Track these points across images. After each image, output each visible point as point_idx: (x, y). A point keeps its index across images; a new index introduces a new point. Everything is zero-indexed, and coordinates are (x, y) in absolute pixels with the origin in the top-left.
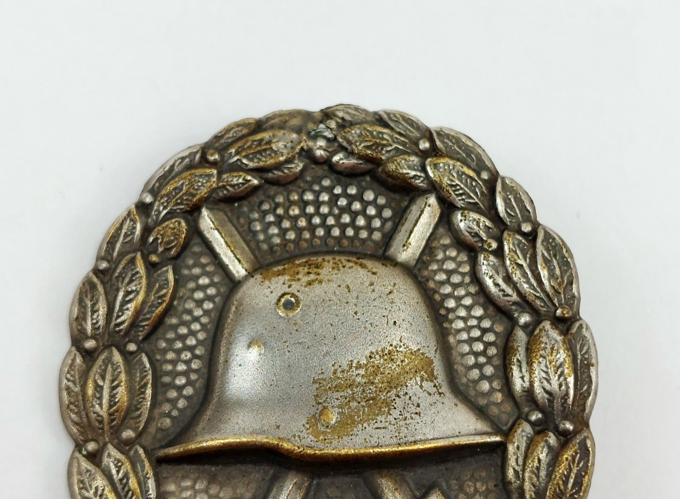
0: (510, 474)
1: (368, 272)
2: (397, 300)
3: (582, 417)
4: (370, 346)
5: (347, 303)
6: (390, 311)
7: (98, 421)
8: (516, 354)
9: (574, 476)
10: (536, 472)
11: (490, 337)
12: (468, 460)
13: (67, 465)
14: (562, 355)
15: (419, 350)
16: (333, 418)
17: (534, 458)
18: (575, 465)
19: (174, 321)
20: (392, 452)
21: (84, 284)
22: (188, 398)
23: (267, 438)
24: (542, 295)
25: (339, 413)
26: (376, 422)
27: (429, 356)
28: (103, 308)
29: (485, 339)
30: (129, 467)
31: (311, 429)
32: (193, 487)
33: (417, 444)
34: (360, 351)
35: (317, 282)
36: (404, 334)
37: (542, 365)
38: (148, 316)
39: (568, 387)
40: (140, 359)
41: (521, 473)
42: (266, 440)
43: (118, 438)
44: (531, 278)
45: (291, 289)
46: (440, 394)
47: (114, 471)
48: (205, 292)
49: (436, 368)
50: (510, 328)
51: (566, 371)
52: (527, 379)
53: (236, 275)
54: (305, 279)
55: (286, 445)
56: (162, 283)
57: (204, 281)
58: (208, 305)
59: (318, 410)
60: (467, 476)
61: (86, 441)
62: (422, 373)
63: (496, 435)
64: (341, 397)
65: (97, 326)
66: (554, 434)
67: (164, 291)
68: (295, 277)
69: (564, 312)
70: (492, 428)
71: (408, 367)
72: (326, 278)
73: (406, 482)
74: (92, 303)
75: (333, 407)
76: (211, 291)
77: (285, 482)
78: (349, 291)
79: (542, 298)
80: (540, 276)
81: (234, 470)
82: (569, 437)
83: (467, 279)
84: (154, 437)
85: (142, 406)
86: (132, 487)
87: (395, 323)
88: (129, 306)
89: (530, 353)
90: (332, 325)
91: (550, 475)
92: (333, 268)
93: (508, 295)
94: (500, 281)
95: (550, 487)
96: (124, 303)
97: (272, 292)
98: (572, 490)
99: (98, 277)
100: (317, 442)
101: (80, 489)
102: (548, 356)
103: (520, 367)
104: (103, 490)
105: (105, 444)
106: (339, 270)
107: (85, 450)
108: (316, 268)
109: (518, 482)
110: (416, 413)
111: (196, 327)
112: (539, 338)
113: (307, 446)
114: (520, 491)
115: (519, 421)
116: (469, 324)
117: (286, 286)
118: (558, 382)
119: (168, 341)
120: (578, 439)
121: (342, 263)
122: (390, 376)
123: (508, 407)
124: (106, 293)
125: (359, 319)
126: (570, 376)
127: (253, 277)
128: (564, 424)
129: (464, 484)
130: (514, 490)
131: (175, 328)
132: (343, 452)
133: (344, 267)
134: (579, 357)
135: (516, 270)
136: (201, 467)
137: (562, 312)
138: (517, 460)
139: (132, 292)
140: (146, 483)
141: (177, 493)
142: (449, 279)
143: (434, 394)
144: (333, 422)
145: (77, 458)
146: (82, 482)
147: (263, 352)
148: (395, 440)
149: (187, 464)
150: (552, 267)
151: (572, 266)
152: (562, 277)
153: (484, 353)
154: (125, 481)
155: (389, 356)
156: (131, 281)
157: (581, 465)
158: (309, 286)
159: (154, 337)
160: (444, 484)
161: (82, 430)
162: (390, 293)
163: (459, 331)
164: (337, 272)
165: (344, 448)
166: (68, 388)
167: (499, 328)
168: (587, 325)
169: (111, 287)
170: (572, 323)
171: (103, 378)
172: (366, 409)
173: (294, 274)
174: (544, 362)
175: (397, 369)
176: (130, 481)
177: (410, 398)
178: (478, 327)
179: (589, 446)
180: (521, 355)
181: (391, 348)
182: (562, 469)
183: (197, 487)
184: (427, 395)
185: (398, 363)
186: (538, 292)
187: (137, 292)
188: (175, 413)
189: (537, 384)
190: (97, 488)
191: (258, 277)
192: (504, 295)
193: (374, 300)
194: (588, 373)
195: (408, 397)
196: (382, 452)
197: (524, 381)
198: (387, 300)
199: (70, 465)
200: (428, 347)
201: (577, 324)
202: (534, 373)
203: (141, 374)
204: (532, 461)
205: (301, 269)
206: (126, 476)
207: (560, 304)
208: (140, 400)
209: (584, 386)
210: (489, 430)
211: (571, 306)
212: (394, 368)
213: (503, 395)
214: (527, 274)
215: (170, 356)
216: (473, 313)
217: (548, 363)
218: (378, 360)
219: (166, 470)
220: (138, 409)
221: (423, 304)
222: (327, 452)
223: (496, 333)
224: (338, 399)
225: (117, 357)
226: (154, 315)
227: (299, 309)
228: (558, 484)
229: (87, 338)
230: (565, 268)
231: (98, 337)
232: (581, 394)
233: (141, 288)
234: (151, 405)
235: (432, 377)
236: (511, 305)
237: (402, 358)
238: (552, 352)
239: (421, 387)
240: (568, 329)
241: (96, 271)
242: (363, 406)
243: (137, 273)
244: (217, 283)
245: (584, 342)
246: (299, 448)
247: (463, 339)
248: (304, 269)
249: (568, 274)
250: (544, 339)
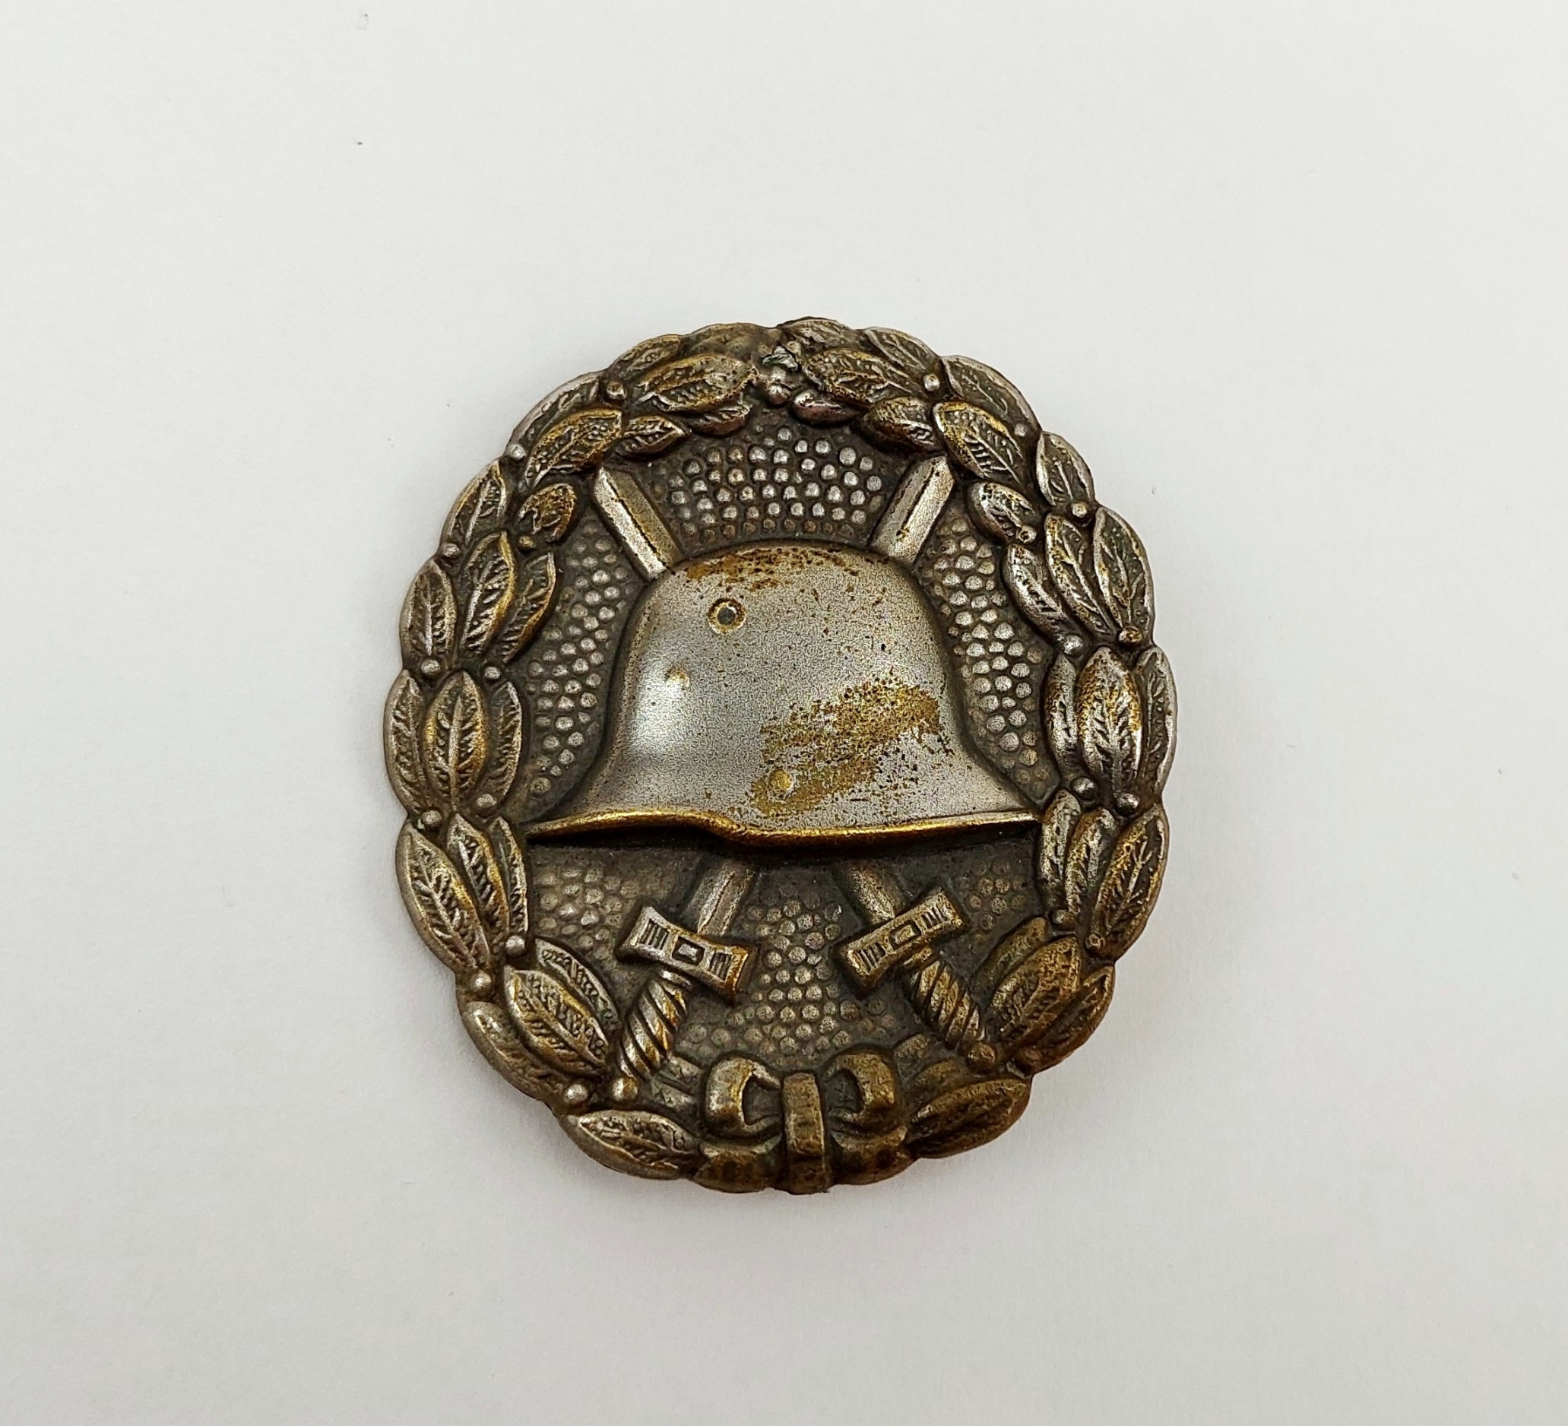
0: (1046, 867)
1: (846, 570)
2: (887, 614)
3: (1152, 788)
4: (846, 679)
5: (813, 616)
6: (877, 629)
7: (441, 780)
8: (1059, 695)
9: (1137, 874)
10: (1083, 866)
11: (1022, 670)
12: (985, 847)
13: (395, 844)
14: (1126, 698)
15: (918, 686)
16: (790, 784)
17: (1081, 847)
18: (1140, 857)
19: (556, 635)
20: (876, 834)
21: (421, 577)
22: (574, 749)
23: (692, 811)
24: (1099, 610)
25: (798, 777)
26: (853, 791)
27: (933, 697)
28: (450, 614)
29: (1015, 673)
30: (487, 849)
31: (757, 800)
32: (581, 880)
33: (912, 824)
34: (831, 687)
35: (769, 584)
36: (896, 663)
37: (1096, 712)
38: (516, 628)
39: (1133, 745)
40: (505, 690)
41: (1061, 867)
42: (690, 814)
43: (470, 806)
44: (1084, 585)
45: (730, 594)
46: (947, 751)
47: (465, 855)
48: (602, 594)
49: (942, 714)
50: (1051, 658)
51: (1131, 721)
52: (1073, 732)
53: (649, 570)
54: (753, 579)
55: (720, 822)
56: (539, 578)
57: (600, 577)
58: (606, 614)
59: (767, 771)
60: (983, 870)
61: (424, 809)
62: (922, 720)
63: (1027, 812)
64: (802, 753)
65: (440, 640)
66: (1111, 813)
67: (542, 591)
68: (736, 577)
69: (1131, 636)
70: (1022, 802)
71: (901, 712)
72: (783, 579)
73: (895, 878)
74: (434, 606)
75: (789, 767)
76: (612, 593)
77: (717, 875)
78: (816, 599)
79: (1100, 615)
80: (1097, 583)
81: (642, 856)
82: (1132, 816)
83: (991, 585)
84: (525, 807)
85: (506, 760)
86: (491, 880)
87: (883, 647)
88: (489, 611)
89: (1080, 695)
90: (790, 648)
91: (1102, 871)
92: (793, 564)
93: (1050, 609)
94: (1039, 589)
95: (1102, 888)
96: (482, 607)
97: (702, 598)
98: (1133, 893)
99: (442, 568)
100: (765, 818)
101: (414, 879)
102: (1106, 699)
104: (449, 882)
105: (452, 815)
106: (802, 567)
107: (422, 822)
108: (767, 563)
109: (1057, 880)
110: (912, 779)
111: (588, 644)
112: (1094, 672)
113: (751, 825)
114: (1058, 893)
115: (1060, 793)
116: (991, 650)
117: (724, 589)
118: (1119, 738)
119: (546, 664)
120: (1146, 819)
121: (806, 556)
122: (874, 724)
123: (1045, 771)
124: (454, 592)
125: (830, 640)
126: (1136, 729)
127: (674, 573)
128: (1125, 798)
129: (977, 883)
130: (1050, 891)
131: (557, 645)
132: (804, 833)
133: (809, 562)
134: (1151, 701)
135: (1062, 572)
136: (594, 851)
137: (1128, 635)
138: (1056, 848)
139: (494, 590)
140: (512, 872)
141: (557, 889)
142: (963, 583)
143: (938, 752)
144: (790, 789)
145: (410, 834)
146: (417, 869)
147: (687, 685)
148: (881, 818)
149: (574, 846)
150: (1116, 570)
151: (1144, 568)
152: (1129, 585)
153: (1011, 693)
154: (481, 869)
155: (873, 695)
156: (492, 575)
157: (1148, 858)
158: (757, 590)
159: (525, 659)
160: (949, 882)
161: (417, 793)
162: (877, 602)
163: (977, 660)
164: (799, 569)
165: (805, 829)
166: (397, 731)
167: (1035, 657)
168: (1163, 655)
169: (462, 585)
170: (1142, 651)
171: (450, 718)
172: (839, 772)
173: (735, 571)
174: (1100, 708)
175: (885, 714)
176: (488, 870)
177: (903, 756)
178: (1005, 654)
179: (1160, 830)
180: (1066, 696)
181: (877, 683)
182: (1120, 863)
183: (587, 880)
184: (927, 753)
185: (887, 705)
186: (1094, 606)
187: (502, 593)
188: (555, 771)
189: (1087, 740)
190: (439, 879)
191: (681, 573)
192: (1044, 610)
193: (854, 612)
194: (1161, 725)
195: (900, 755)
196: (860, 834)
197: (1069, 735)
198: (872, 612)
199: (399, 845)
200: (931, 683)
201: (1150, 653)
202: (1084, 724)
203: (506, 712)
204: (1078, 851)
205: (745, 564)
206: (482, 861)
207: (1126, 624)
208: (505, 752)
209: (1156, 743)
210: (1017, 805)
211: (1141, 627)
212: (878, 713)
213: (1037, 755)
214: (1078, 578)
215: (550, 687)
216: (997, 634)
217: (1105, 709)
218: (856, 701)
219: (541, 854)
220: (502, 765)
221: (924, 621)
222: (779, 832)
223: (1029, 663)
224: (797, 757)
225: (471, 687)
226: (526, 626)
227: (742, 624)
228: (1114, 884)
229: (427, 657)
230: (1134, 571)
231: (442, 656)
232: (1151, 755)
233: (507, 586)
234: (520, 759)
235: (935, 727)
236: (1053, 624)
237: (893, 699)
238: (1111, 694)
239: (920, 741)
240: (1136, 660)
241: (440, 558)
242: (834, 768)
243: (502, 562)
244: (620, 581)
245: (1159, 679)
246: (739, 826)
247: (982, 672)
248: (750, 565)
249: (1138, 579)
250: (1101, 675)
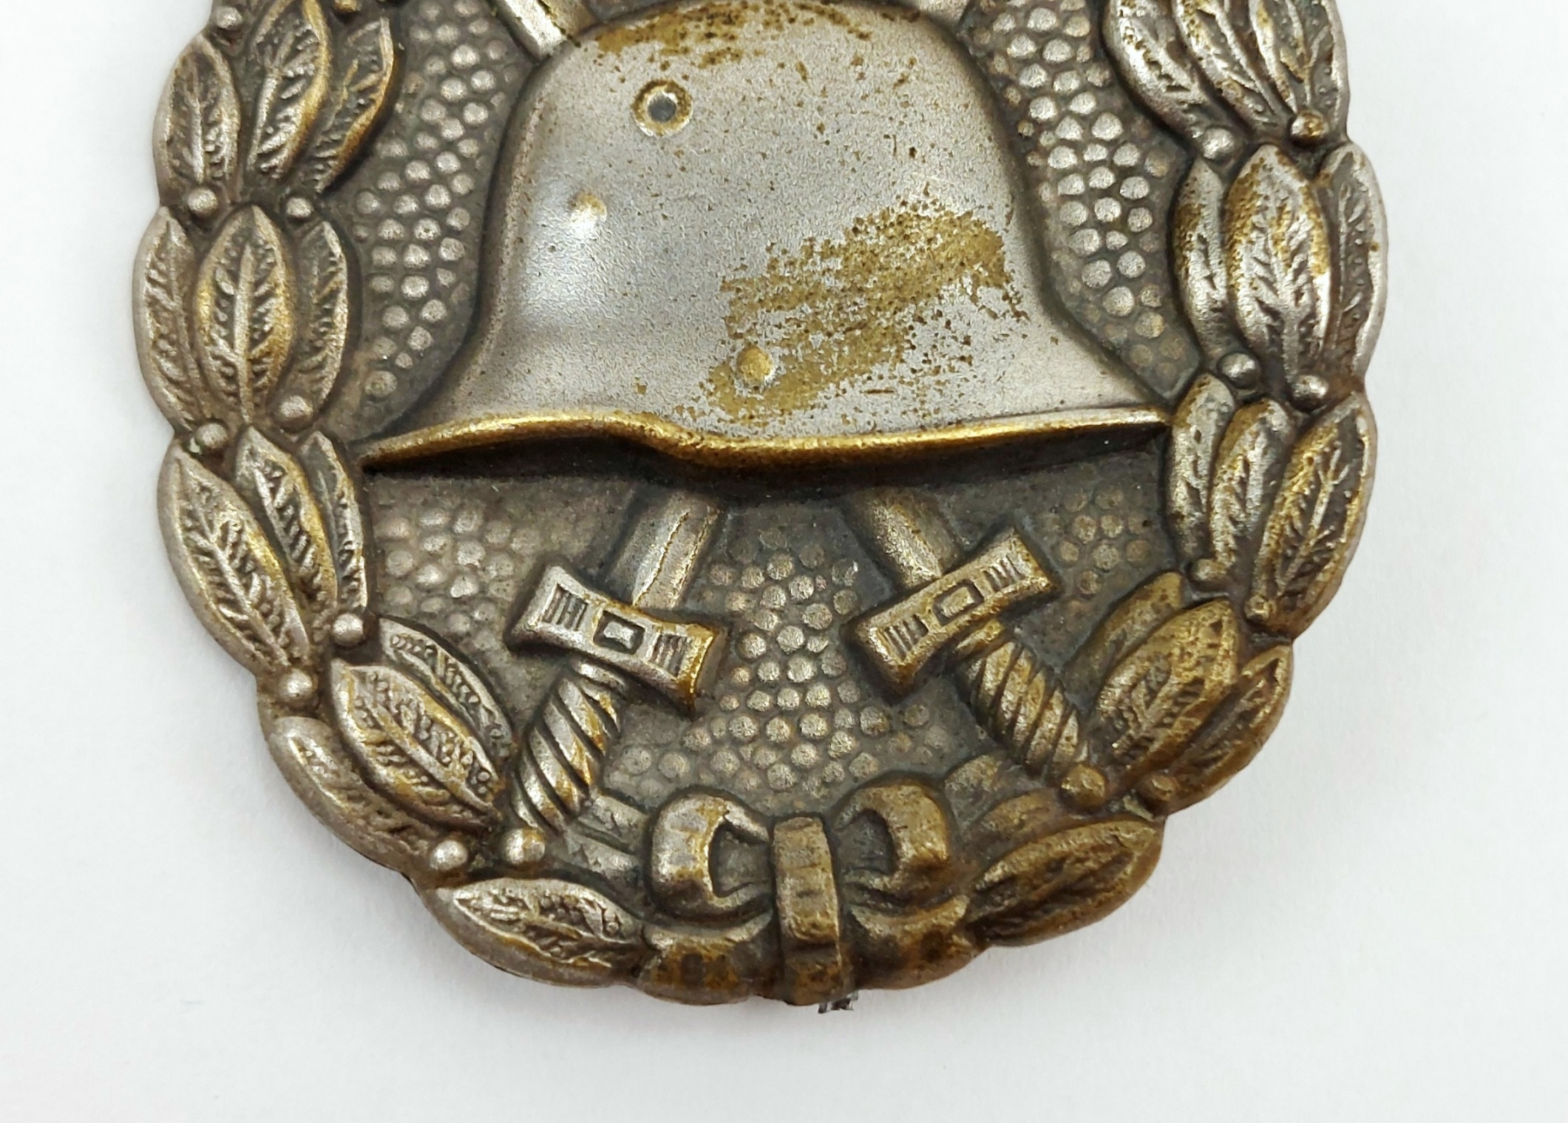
0: (1180, 496)
1: (850, 32)
2: (917, 99)
3: (1349, 367)
4: (854, 204)
5: (800, 105)
6: (902, 123)
7: (224, 375)
8: (1196, 224)
9: (1325, 500)
10: (1239, 490)
11: (1136, 188)
12: (1083, 466)
13: (156, 479)
14: (1304, 225)
15: (969, 214)
16: (770, 369)
17: (1234, 461)
18: (1330, 474)
19: (397, 149)
20: (907, 445)
21: (184, 62)
22: (432, 326)
23: (616, 413)
24: (1259, 86)
25: (783, 358)
26: (869, 378)
27: (993, 230)
28: (231, 116)
29: (1125, 192)
30: (300, 480)
31: (719, 394)
32: (449, 529)
33: (963, 427)
34: (831, 217)
35: (729, 56)
36: (934, 177)
37: (1255, 247)
38: (335, 137)
39: (1315, 299)
40: (320, 236)
41: (1204, 493)
42: (614, 419)
43: (272, 415)
44: (1233, 47)
45: (667, 73)
46: (1018, 314)
47: (264, 490)
48: (468, 83)
49: (1008, 257)
50: (1183, 167)
51: (1312, 261)
52: (1220, 281)
53: (540, 42)
54: (701, 49)
55: (661, 431)
56: (367, 59)
57: (465, 57)
58: (476, 114)
59: (733, 350)
60: (1079, 504)
61: (199, 423)
62: (976, 267)
63: (1148, 409)
64: (787, 321)
65: (216, 159)
66: (1282, 405)
67: (372, 78)
68: (676, 45)
69: (1311, 126)
70: (1139, 392)
71: (944, 254)
72: (750, 48)
73: (941, 516)
74: (204, 105)
75: (768, 343)
76: (483, 81)
77: (661, 516)
78: (804, 78)
79: (1260, 94)
80: (1255, 42)
81: (543, 489)
82: (1317, 411)
83: (1084, 53)
84: (357, 416)
85: (325, 343)
86: (307, 527)
87: (913, 151)
88: (290, 111)
89: (1230, 221)
90: (764, 155)
91: (1270, 498)
92: (767, 24)
93: (1179, 88)
94: (1162, 56)
95: (1270, 524)
96: (279, 104)
97: (623, 81)
98: (1320, 531)
99: (216, 45)
100: (732, 422)
101: (187, 530)
102: (1271, 226)
103: (1206, 253)
104: (240, 532)
105: (243, 429)
106: (780, 28)
107: (197, 443)
108: (725, 23)
109: (1197, 514)
110: (962, 358)
111: (448, 163)
112: (1252, 184)
113: (709, 432)
114: (1201, 533)
115: (1201, 379)
116: (1087, 158)
117: (656, 65)
118: (1293, 288)
119: (382, 194)
120: (1338, 415)
121: (787, 11)
122: (900, 274)
123: (1178, 347)
124: (236, 83)
125: (827, 143)
126: (1320, 272)
127: (578, 45)
128: (1304, 383)
129: (1072, 521)
130: (1187, 532)
131: (399, 166)
132: (793, 445)
133: (792, 21)
134: (1344, 229)
135: (1198, 27)
136: (468, 484)
137: (1306, 125)
138: (1195, 463)
139: (298, 78)
140: (338, 517)
141: (412, 542)
142: (1040, 51)
143: (1004, 315)
144: (769, 378)
145: (178, 461)
146: (191, 514)
147: (604, 218)
148: (912, 419)
149: (435, 476)
150: (1285, 21)
151: (1330, 17)
152: (1307, 44)
153: (1121, 224)
154: (290, 511)
155: (899, 228)
156: (294, 53)
157: (1343, 475)
158: (710, 67)
159: (351, 186)
160: (1027, 521)
161: (188, 398)
162: (901, 81)
163: (1064, 173)
164: (775, 32)
165: (794, 437)
166: (153, 302)
167: (1158, 167)
168: (1364, 157)
169: (247, 70)
170: (1329, 152)
171: (235, 278)
172: (846, 348)
173: (674, 39)
174: (1262, 242)
175: (918, 258)
176: (302, 512)
177: (948, 323)
178: (1109, 164)
179: (1361, 431)
180: (1206, 226)
181: (903, 210)
182: (1298, 484)
183: (459, 528)
184: (987, 317)
185: (921, 244)
186: (1250, 79)
187: (309, 80)
188: (404, 361)
189: (1243, 294)
190: (225, 528)
191: (592, 46)
192: (1170, 88)
193: (864, 98)
194: (1363, 267)
195: (942, 321)
196: (882, 445)
197: (1214, 287)
198: (894, 97)
199: (163, 478)
200: (990, 208)
201: (1340, 154)
202: (1238, 267)
203: (322, 269)
204: (1230, 467)
205: (690, 26)
206: (293, 501)
207: (1302, 108)
208: (322, 330)
209: (1354, 295)
210: (1132, 398)
211: (1327, 112)
212: (910, 255)
213: (1165, 321)
214: (1223, 35)
215: (391, 230)
216: (1097, 133)
217: (1270, 243)
218: (873, 239)
219: (386, 489)
220: (318, 350)
221: (978, 110)
222: (754, 444)
223: (1149, 178)
224: (780, 326)
225: (266, 230)
226: (349, 133)
227: (687, 120)
228: (1289, 517)
229: (195, 185)
230: (1315, 22)
231: (219, 183)
232: (1346, 314)
233: (317, 69)
234: (346, 341)
235: (999, 277)
236: (1185, 111)
237: (930, 233)
238: (1280, 218)
239: (974, 299)
240: (1320, 166)
241: (215, 33)
242: (839, 343)
243: (309, 33)
244: (496, 62)
245: (1356, 195)
246: (690, 435)
247: (1073, 192)
248: (697, 27)
249: (1322, 35)
250: (1262, 189)
